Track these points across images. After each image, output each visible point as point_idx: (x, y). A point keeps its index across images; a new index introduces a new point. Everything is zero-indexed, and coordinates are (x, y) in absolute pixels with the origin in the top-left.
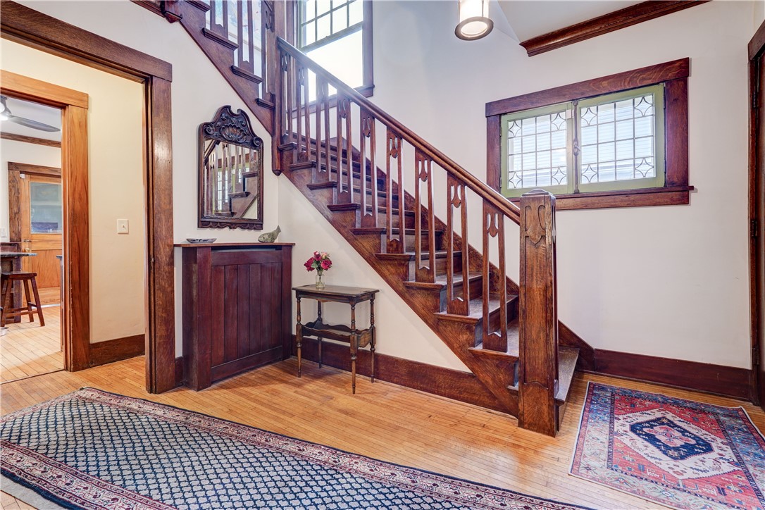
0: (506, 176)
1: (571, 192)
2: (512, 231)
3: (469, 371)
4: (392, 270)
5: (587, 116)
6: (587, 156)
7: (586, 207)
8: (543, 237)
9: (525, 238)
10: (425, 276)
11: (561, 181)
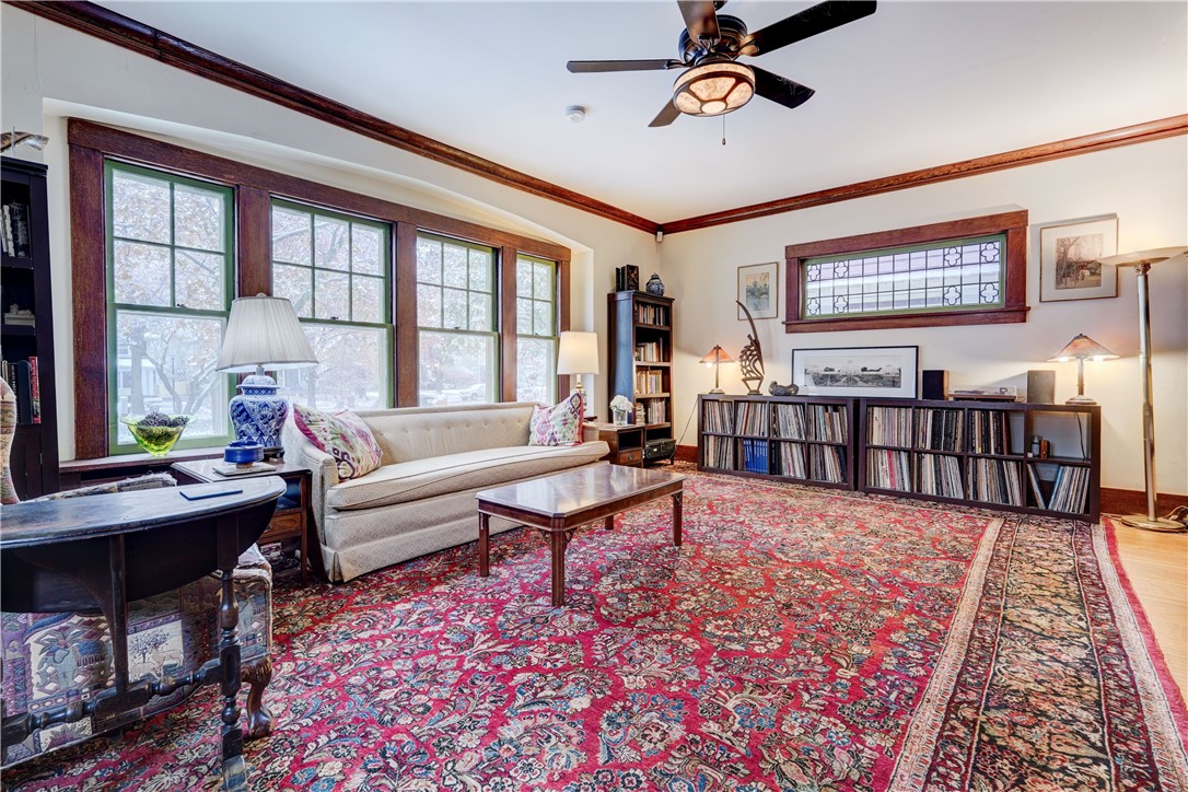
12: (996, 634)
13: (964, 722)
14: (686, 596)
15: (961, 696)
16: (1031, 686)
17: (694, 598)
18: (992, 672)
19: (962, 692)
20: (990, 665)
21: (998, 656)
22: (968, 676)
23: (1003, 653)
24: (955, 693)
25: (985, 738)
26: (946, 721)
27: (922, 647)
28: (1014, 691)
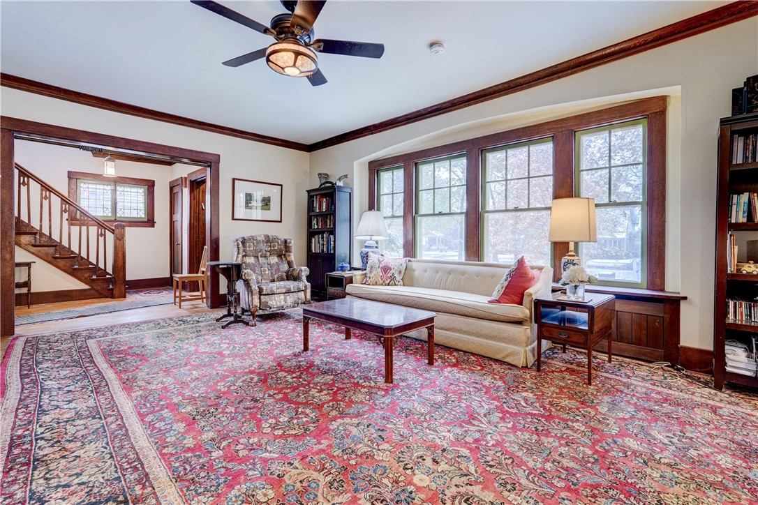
1: (113, 219)
3: (90, 288)
8: (123, 237)
9: (116, 237)
10: (66, 253)
11: (108, 214)
12: (124, 475)
13: (110, 416)
15: (119, 422)
16: (82, 451)
18: (110, 443)
19: (119, 425)
20: (114, 447)
21: (112, 457)
22: (122, 433)
23: (109, 462)
24: (123, 421)
25: (97, 416)
26: (118, 411)
27: (161, 430)
28: (91, 442)
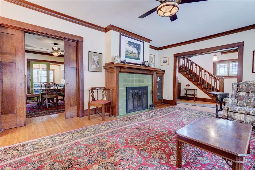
0: (216, 73)
1: (228, 76)
2: (218, 82)
3: (211, 99)
4: (200, 86)
5: (231, 64)
6: (231, 70)
7: (230, 78)
8: (222, 82)
9: (220, 82)
10: (205, 87)
11: (226, 74)
14: (172, 139)
17: (170, 138)
